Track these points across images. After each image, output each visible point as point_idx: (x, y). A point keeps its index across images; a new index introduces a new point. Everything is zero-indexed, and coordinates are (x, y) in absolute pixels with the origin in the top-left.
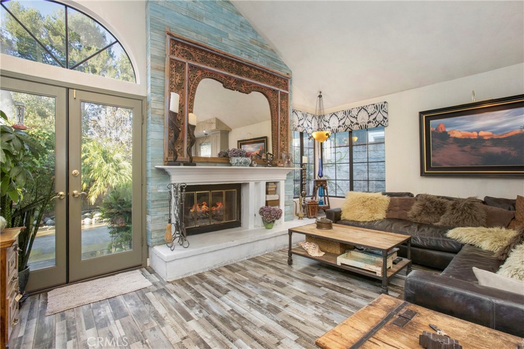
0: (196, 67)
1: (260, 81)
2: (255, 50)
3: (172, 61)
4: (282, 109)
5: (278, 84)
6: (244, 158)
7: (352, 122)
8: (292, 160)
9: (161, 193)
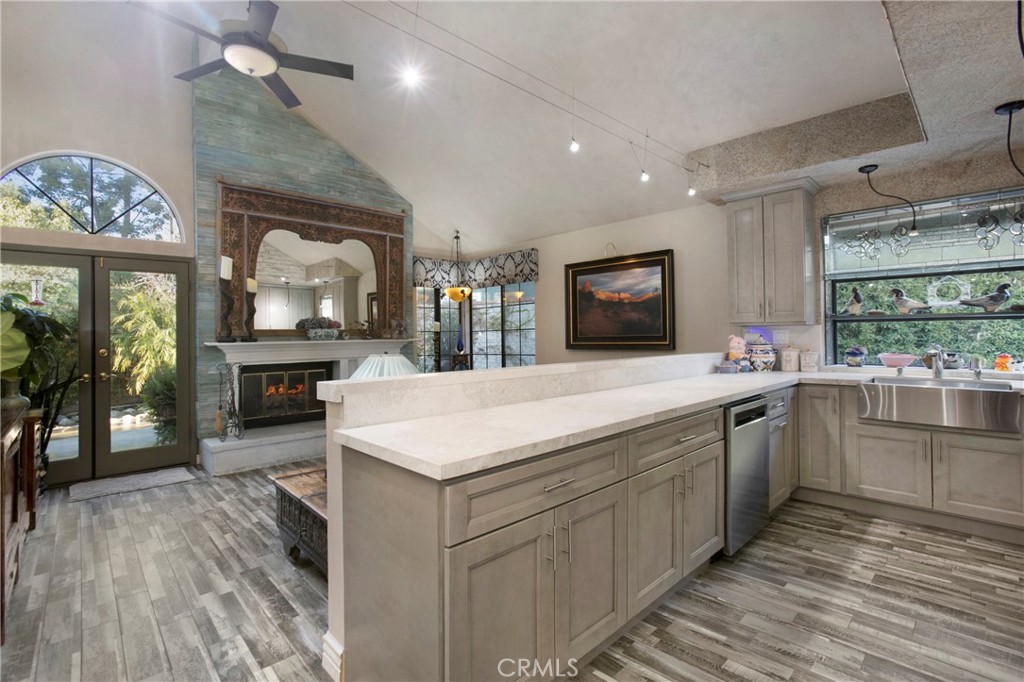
0: (259, 218)
1: (356, 225)
2: (352, 182)
3: (225, 215)
4: (392, 261)
5: (386, 227)
6: (326, 330)
7: (499, 274)
8: (406, 330)
9: (212, 375)
